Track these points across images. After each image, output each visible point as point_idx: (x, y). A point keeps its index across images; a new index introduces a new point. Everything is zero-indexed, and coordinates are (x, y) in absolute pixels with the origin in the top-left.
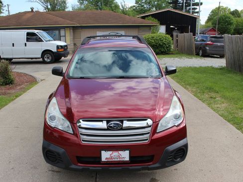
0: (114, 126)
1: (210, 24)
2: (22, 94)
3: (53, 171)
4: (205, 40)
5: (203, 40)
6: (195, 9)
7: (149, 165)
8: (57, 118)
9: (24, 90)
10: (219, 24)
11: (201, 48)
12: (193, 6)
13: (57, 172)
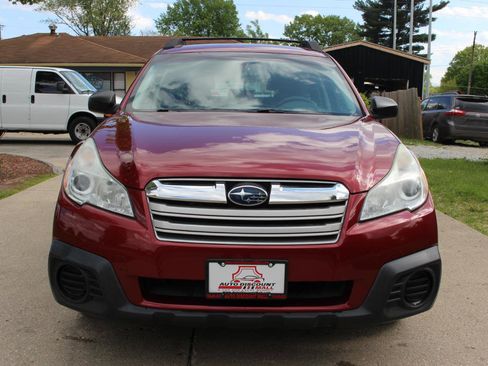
0: (246, 197)
1: (453, 83)
2: (14, 193)
3: (75, 339)
4: (444, 105)
5: (440, 108)
6: (419, 48)
7: (340, 311)
8: (92, 183)
9: (21, 187)
10: (472, 85)
11: (435, 123)
12: (414, 41)
13: (86, 341)
